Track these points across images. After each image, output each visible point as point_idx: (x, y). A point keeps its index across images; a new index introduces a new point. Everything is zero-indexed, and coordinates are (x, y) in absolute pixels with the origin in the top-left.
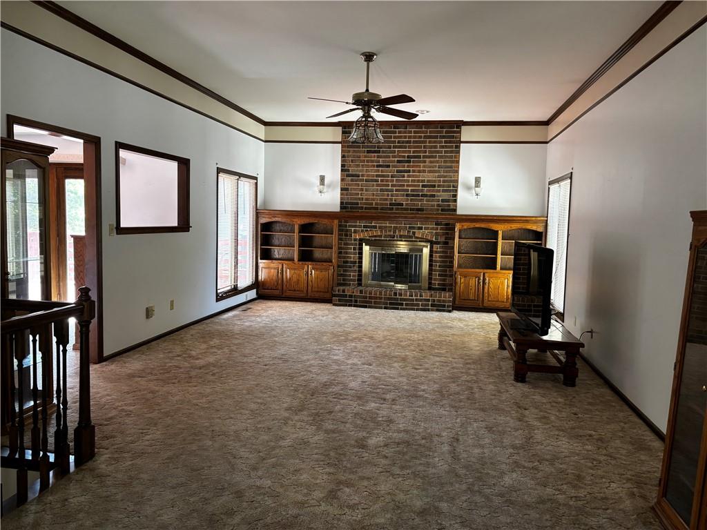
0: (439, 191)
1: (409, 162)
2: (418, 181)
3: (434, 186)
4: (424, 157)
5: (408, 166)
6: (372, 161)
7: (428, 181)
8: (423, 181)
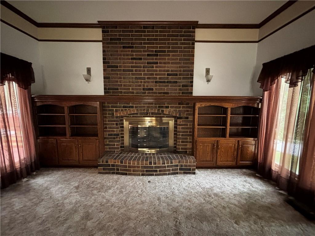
0: (180, 79)
1: (157, 55)
2: (164, 71)
3: (177, 75)
4: (168, 51)
5: (156, 59)
6: (127, 55)
7: (172, 71)
8: (168, 71)
